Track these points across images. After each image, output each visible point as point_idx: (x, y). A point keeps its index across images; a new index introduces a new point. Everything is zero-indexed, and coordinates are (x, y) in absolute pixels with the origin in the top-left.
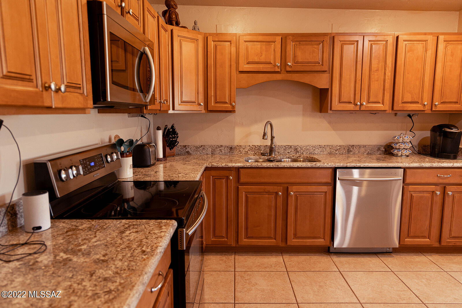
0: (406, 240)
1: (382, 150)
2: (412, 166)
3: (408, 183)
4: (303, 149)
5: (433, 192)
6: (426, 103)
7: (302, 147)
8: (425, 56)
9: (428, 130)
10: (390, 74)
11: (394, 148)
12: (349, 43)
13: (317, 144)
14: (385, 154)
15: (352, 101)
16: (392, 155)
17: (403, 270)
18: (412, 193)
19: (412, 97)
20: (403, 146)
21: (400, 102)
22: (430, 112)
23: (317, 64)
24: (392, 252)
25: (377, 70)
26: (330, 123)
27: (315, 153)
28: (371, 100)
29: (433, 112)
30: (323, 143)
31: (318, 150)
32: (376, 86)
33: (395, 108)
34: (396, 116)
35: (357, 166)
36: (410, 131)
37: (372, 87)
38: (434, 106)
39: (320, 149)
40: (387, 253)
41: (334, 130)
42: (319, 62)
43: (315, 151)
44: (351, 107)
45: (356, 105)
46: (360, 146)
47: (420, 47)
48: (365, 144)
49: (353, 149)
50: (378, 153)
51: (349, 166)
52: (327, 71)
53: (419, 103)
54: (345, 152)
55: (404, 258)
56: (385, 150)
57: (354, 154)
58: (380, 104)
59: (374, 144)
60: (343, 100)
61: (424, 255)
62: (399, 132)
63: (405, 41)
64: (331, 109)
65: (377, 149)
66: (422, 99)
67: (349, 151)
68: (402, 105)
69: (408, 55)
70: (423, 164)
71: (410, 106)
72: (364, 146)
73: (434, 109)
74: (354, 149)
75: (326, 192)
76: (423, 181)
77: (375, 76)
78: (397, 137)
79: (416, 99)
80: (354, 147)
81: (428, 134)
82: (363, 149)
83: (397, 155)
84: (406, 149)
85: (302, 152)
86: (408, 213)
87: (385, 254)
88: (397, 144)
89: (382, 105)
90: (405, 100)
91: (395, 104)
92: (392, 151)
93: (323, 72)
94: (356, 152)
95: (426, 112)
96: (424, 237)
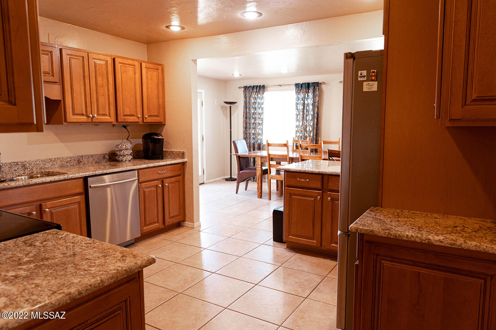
0: (144, 228)
1: (107, 158)
2: (143, 167)
3: (141, 181)
4: (33, 165)
5: (157, 186)
6: (140, 116)
7: (30, 163)
8: (135, 78)
9: (139, 138)
10: (112, 90)
11: (118, 155)
12: (76, 57)
13: (46, 158)
14: (109, 161)
15: (84, 113)
16: (118, 161)
17: (150, 250)
18: (144, 189)
19: (130, 111)
20: (126, 152)
21: (122, 115)
22: (142, 123)
23: (48, 75)
24: (134, 243)
25: (102, 86)
26: (56, 134)
27: (46, 168)
28: (100, 112)
29: (144, 124)
30: (53, 157)
31: (48, 164)
32: (103, 100)
33: (119, 120)
34: (113, 126)
35: (104, 173)
36: (127, 140)
37: (100, 101)
38: (144, 119)
39: (50, 162)
40: (131, 244)
41: (62, 142)
42: (49, 72)
43: (45, 166)
44: (83, 118)
45: (88, 117)
46: (88, 156)
47: (130, 70)
48: (92, 154)
49: (82, 159)
50: (104, 161)
51: (98, 174)
52: (58, 82)
53: (134, 116)
54: (76, 163)
55: (145, 244)
56: (110, 157)
57: (84, 164)
58: (107, 117)
59: (100, 153)
60: (76, 112)
61: (155, 237)
62: (120, 141)
63: (120, 63)
64: (66, 121)
65: (103, 158)
66: (136, 112)
67: (79, 162)
68: (123, 118)
69: (124, 75)
70: (149, 165)
71: (129, 119)
72: (92, 156)
73: (145, 121)
74: (84, 160)
75: (79, 202)
76: (150, 179)
77: (101, 91)
78: (120, 145)
79: (132, 113)
80: (83, 158)
81: (140, 141)
82: (91, 159)
83: (122, 161)
84: (129, 155)
85: (31, 168)
86: (143, 206)
87: (130, 246)
88: (121, 151)
89: (109, 117)
90: (125, 113)
91: (119, 117)
92: (117, 158)
93: (54, 83)
94: (86, 163)
95: (140, 123)
96: (155, 223)
